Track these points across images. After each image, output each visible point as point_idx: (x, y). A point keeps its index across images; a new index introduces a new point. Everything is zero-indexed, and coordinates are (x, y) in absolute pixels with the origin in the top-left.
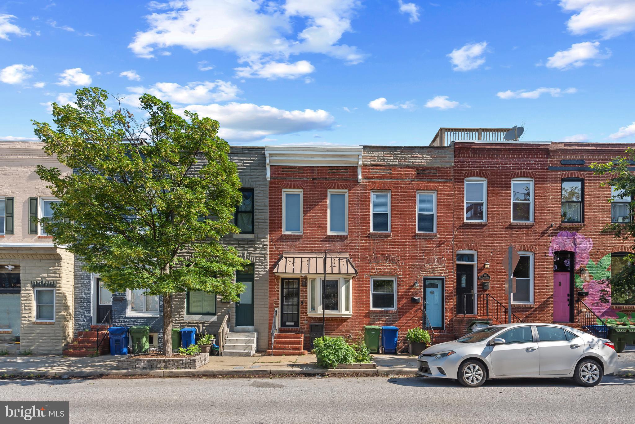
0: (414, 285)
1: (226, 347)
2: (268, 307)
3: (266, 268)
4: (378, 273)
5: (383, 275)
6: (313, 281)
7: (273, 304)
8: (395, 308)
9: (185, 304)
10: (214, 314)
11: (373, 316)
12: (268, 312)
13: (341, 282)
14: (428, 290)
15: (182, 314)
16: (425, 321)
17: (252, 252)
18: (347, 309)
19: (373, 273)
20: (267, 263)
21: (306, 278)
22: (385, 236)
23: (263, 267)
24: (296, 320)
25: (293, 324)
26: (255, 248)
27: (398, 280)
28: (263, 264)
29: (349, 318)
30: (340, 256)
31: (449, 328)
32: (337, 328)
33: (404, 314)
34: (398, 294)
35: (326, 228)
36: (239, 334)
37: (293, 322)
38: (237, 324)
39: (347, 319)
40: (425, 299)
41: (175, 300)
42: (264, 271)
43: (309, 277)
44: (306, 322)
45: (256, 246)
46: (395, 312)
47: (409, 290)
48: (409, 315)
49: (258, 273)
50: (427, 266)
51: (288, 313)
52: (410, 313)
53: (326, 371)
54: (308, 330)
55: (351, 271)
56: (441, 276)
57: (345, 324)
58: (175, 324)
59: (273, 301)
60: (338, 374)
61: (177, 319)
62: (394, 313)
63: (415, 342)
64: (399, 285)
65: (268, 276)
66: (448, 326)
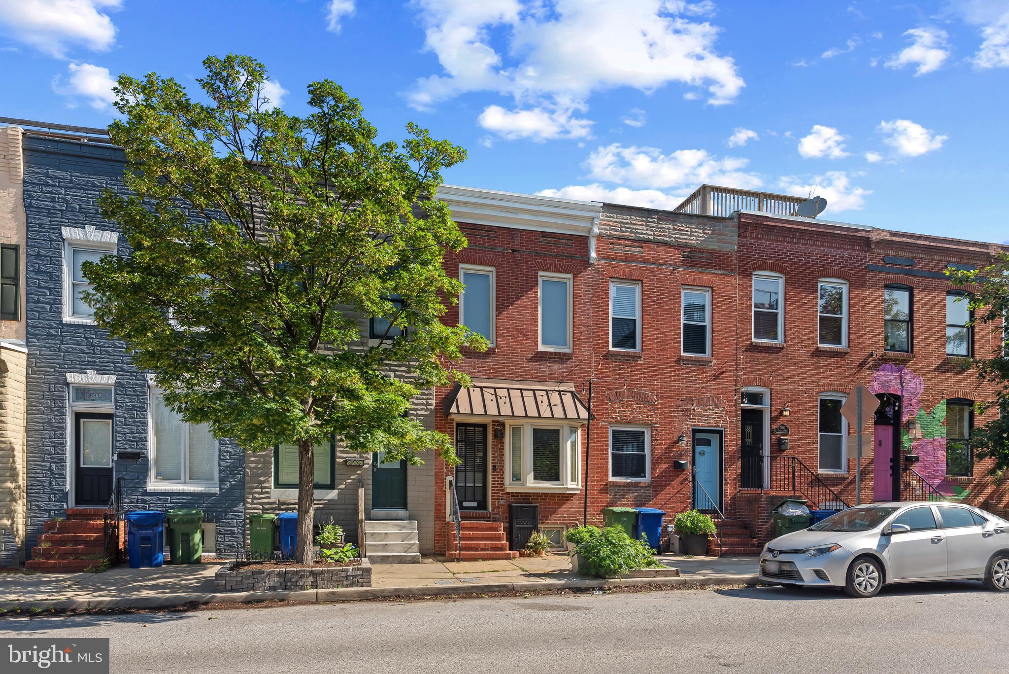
0: (679, 440)
1: (370, 548)
2: (434, 473)
3: (431, 405)
4: (622, 419)
5: (629, 423)
6: (517, 431)
7: (442, 469)
8: (647, 480)
9: (273, 466)
10: (332, 486)
11: (613, 491)
12: (433, 484)
13: (565, 432)
14: (698, 449)
15: (266, 487)
16: (693, 501)
17: (404, 374)
18: (574, 479)
19: (613, 418)
20: (431, 394)
21: (503, 425)
22: (634, 357)
23: (425, 401)
24: (479, 497)
25: (475, 504)
26: (409, 367)
27: (652, 432)
28: (424, 397)
29: (575, 494)
30: (561, 389)
31: (731, 510)
32: (555, 510)
33: (663, 487)
34: (652, 455)
35: (537, 338)
36: (386, 524)
37: (474, 501)
38: (375, 506)
39: (571, 497)
40: (694, 463)
41: (253, 459)
42: (427, 410)
43: (508, 422)
44: (502, 502)
45: (411, 363)
46: (649, 486)
47: (670, 448)
48: (669, 490)
49: (415, 413)
50: (698, 410)
51: (465, 486)
52: (672, 487)
53: (605, 584)
54: (504, 516)
55: (584, 414)
56: (718, 426)
57: (568, 505)
58: (253, 506)
59: (443, 464)
60: (625, 587)
61: (257, 496)
62: (646, 487)
64: (653, 440)
65: (433, 419)
66: (729, 508)
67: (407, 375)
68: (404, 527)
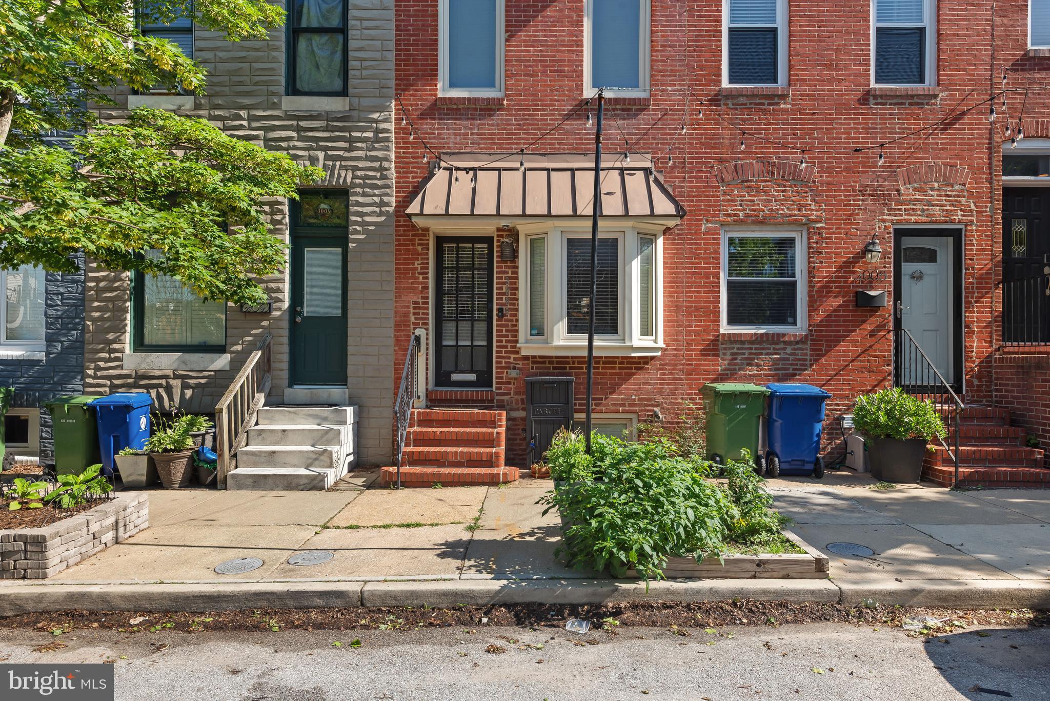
0: (866, 250)
1: (245, 458)
2: (392, 325)
3: (388, 204)
4: (747, 216)
5: (762, 223)
6: (537, 243)
7: (408, 317)
8: (800, 328)
9: (129, 317)
10: (221, 349)
11: (729, 352)
12: (392, 342)
13: (628, 244)
14: (908, 268)
15: (116, 351)
16: (897, 368)
17: (341, 153)
18: (647, 330)
19: (729, 215)
20: (388, 186)
21: (513, 234)
22: (772, 97)
23: (377, 199)
24: (480, 365)
25: (472, 377)
26: (351, 140)
27: (809, 238)
28: (377, 192)
29: (653, 358)
30: (625, 165)
31: (978, 386)
32: (614, 389)
33: (833, 343)
34: (810, 282)
35: (581, 74)
36: (295, 413)
37: (472, 371)
38: (294, 380)
39: (647, 363)
40: (898, 296)
41: (96, 304)
42: (381, 214)
43: (524, 228)
44: (514, 374)
45: (354, 134)
46: (803, 340)
47: (847, 266)
48: (846, 348)
49: (359, 219)
50: (907, 191)
51: (457, 346)
52: (851, 342)
54: (519, 397)
55: (664, 206)
56: (953, 222)
57: (640, 377)
58: (96, 381)
59: (408, 307)
61: (102, 364)
62: (797, 343)
63: (888, 436)
64: (812, 252)
65: (392, 230)
66: (976, 382)
67: (347, 155)
68: (325, 419)
